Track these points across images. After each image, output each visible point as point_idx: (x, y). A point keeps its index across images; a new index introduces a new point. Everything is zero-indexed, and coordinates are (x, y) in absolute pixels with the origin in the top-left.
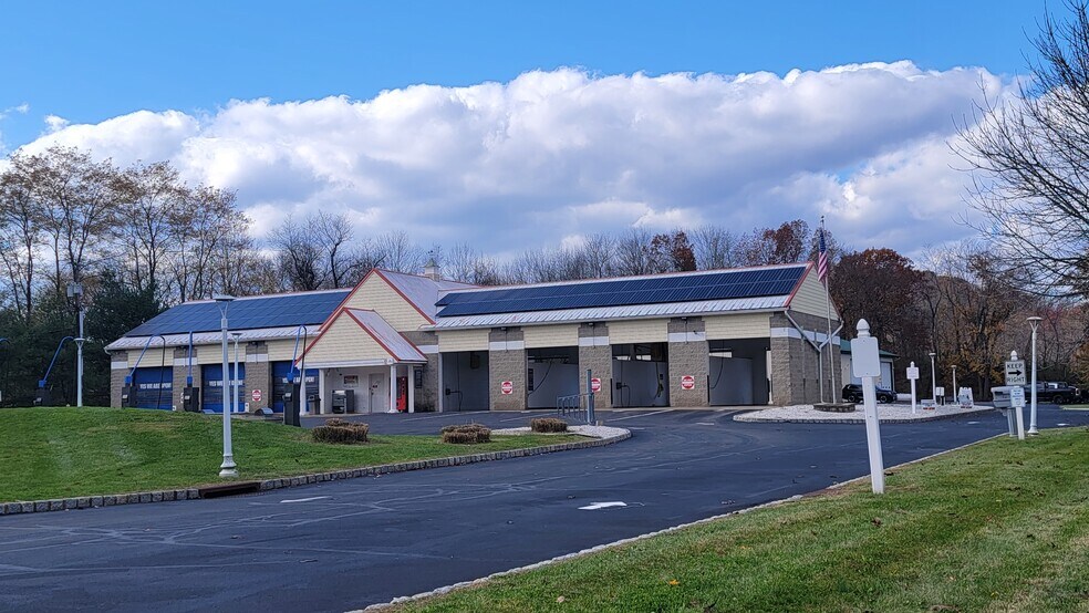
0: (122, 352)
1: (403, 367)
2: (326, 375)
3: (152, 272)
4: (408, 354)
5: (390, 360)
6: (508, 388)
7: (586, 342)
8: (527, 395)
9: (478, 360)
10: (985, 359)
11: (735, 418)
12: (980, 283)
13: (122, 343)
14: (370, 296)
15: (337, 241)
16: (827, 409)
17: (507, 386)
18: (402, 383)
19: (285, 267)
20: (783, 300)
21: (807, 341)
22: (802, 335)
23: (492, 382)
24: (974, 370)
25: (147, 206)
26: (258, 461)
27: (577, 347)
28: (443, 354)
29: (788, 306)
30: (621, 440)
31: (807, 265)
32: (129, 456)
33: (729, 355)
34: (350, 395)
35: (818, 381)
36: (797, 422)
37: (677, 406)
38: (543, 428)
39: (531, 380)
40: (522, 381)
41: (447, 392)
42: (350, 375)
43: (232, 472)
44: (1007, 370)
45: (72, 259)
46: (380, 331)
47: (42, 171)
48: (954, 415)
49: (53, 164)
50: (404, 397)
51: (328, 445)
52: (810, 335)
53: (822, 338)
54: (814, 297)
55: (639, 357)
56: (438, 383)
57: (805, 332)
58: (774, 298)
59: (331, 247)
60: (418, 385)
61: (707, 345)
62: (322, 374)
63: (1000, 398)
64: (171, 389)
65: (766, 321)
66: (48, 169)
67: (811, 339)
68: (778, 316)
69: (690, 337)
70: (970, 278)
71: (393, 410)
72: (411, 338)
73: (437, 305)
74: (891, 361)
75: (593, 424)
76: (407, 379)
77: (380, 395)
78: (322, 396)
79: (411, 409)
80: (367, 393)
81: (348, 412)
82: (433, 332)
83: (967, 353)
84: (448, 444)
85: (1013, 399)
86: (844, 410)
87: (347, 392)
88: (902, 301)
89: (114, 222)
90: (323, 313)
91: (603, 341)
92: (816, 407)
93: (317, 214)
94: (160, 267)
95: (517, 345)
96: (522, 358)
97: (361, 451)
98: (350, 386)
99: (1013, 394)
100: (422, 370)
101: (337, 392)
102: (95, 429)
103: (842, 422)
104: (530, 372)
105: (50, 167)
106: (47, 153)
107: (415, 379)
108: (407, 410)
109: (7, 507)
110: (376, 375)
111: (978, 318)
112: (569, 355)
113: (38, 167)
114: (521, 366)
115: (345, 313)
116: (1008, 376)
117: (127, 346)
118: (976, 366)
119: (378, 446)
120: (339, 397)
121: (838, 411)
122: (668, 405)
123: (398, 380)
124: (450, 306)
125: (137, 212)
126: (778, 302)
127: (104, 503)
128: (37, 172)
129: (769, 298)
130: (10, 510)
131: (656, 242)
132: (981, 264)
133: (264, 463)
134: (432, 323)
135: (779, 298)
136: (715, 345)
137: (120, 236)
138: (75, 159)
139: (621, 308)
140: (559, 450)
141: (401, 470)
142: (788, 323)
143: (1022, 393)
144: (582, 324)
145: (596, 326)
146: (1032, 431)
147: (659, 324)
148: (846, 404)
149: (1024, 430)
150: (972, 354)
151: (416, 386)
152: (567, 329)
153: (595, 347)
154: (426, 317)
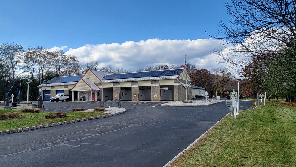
0: (42, 87)
1: (93, 91)
2: (79, 93)
4: (95, 88)
5: (90, 90)
7: (133, 86)
9: (111, 90)
11: (162, 105)
12: (222, 76)
13: (41, 85)
14: (88, 75)
17: (116, 95)
18: (94, 95)
23: (113, 95)
27: (131, 87)
29: (178, 77)
31: (184, 69)
33: (167, 89)
34: (84, 97)
36: (176, 106)
37: (153, 101)
39: (123, 94)
42: (84, 93)
44: (231, 95)
46: (89, 83)
50: (94, 98)
52: (184, 85)
53: (187, 85)
54: (185, 76)
56: (102, 94)
57: (182, 84)
60: (98, 95)
61: (160, 87)
63: (228, 103)
64: (50, 95)
65: (173, 81)
68: (176, 80)
69: (156, 85)
70: (220, 75)
71: (91, 101)
72: (97, 85)
73: (103, 77)
75: (120, 107)
78: (78, 97)
79: (96, 100)
80: (88, 97)
81: (83, 101)
82: (101, 83)
85: (233, 105)
91: (137, 86)
92: (183, 102)
95: (119, 86)
96: (120, 89)
98: (84, 95)
99: (233, 103)
100: (98, 92)
101: (81, 96)
103: (188, 106)
104: (123, 92)
107: (97, 94)
108: (95, 101)
110: (89, 92)
111: (222, 82)
112: (130, 89)
114: (119, 91)
115: (81, 79)
116: (231, 97)
121: (188, 103)
122: (151, 101)
124: (106, 78)
126: (176, 77)
129: (174, 76)
132: (222, 72)
134: (101, 81)
136: (162, 87)
139: (141, 78)
142: (178, 82)
143: (236, 103)
144: (132, 81)
145: (135, 82)
146: (237, 113)
147: (149, 82)
148: (190, 101)
149: (236, 113)
150: (220, 89)
151: (97, 95)
152: (129, 83)
153: (135, 87)
154: (100, 80)
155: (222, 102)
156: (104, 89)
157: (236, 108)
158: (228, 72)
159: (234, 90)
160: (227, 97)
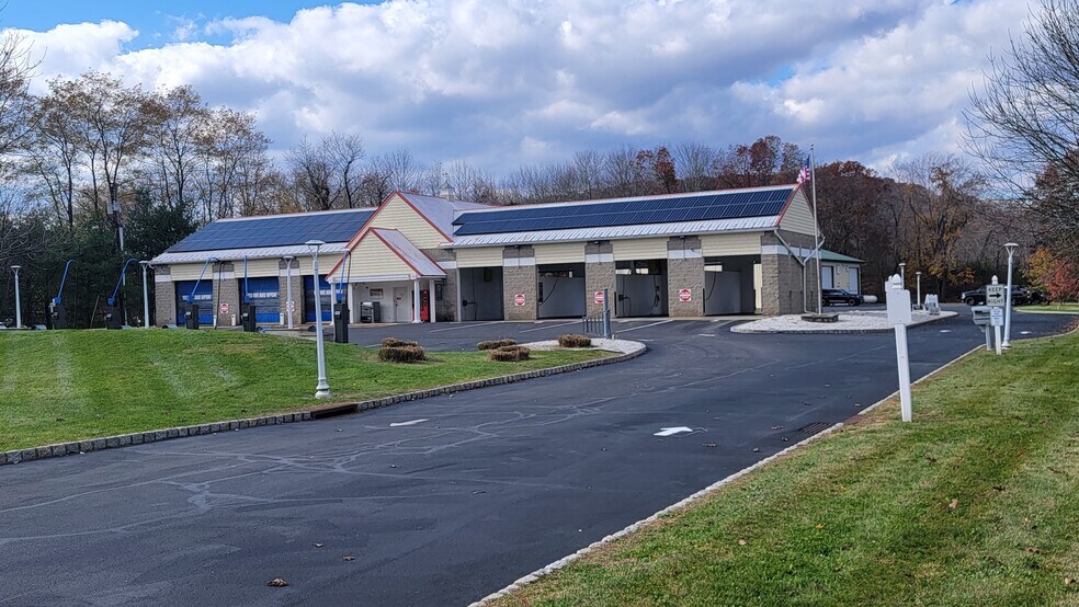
0: (165, 267)
1: (424, 281)
2: (354, 289)
3: (181, 189)
4: (430, 270)
5: (414, 275)
6: (521, 300)
7: (592, 259)
8: (538, 306)
9: (492, 276)
10: (944, 263)
11: (732, 329)
13: (163, 258)
14: (392, 216)
15: (350, 159)
16: (814, 319)
17: (520, 298)
18: (425, 296)
19: (300, 183)
20: (775, 219)
21: (793, 256)
22: (789, 252)
23: (506, 296)
24: (933, 273)
25: (173, 127)
26: (342, 381)
27: (584, 264)
28: (461, 269)
29: (778, 226)
30: (640, 354)
31: (795, 187)
32: (231, 379)
33: (720, 268)
34: (377, 306)
35: (802, 292)
36: (788, 332)
37: (676, 316)
38: (571, 344)
39: (541, 293)
40: (534, 294)
41: (464, 303)
42: (376, 289)
43: (326, 393)
44: (989, 293)
45: (108, 177)
46: (403, 247)
47: (79, 95)
48: (925, 324)
49: (87, 90)
50: (426, 308)
51: (394, 365)
52: (796, 251)
53: (806, 253)
54: (801, 217)
55: (638, 271)
56: (457, 295)
57: (792, 249)
58: (765, 218)
59: (343, 165)
60: (439, 297)
61: (703, 262)
62: (350, 288)
63: (979, 316)
64: (211, 300)
65: (758, 240)
66: (83, 94)
67: (797, 254)
68: (768, 236)
69: (689, 254)
70: (930, 186)
71: (417, 321)
72: (431, 255)
73: (454, 224)
74: (858, 266)
75: (610, 337)
76: (428, 292)
77: (405, 306)
78: (350, 307)
79: (433, 319)
80: (392, 304)
81: (375, 322)
82: (451, 249)
83: (926, 258)
84: (495, 362)
85: (992, 319)
86: (829, 320)
87: (374, 304)
88: (868, 210)
89: (143, 143)
90: (349, 231)
91: (608, 258)
92: (803, 318)
93: (331, 134)
94: (188, 185)
95: (529, 262)
96: (533, 272)
97: (424, 371)
98: (376, 298)
99: (992, 313)
100: (442, 284)
101: (365, 304)
102: (189, 351)
103: (828, 333)
104: (541, 285)
105: (85, 91)
106: (81, 79)
107: (436, 292)
108: (429, 320)
109: (168, 432)
110: (400, 289)
111: (939, 226)
113: (74, 92)
114: (532, 281)
115: (371, 233)
116: (989, 298)
117: (169, 261)
118: (934, 270)
119: (437, 364)
120: (367, 308)
121: (823, 321)
122: (667, 315)
123: (421, 292)
124: (466, 225)
125: (164, 133)
126: (768, 222)
127: (240, 425)
128: (74, 96)
129: (760, 218)
130: (170, 435)
131: (640, 157)
132: (941, 175)
133: (348, 384)
134: (451, 241)
135: (769, 218)
137: (149, 156)
138: (108, 85)
139: (624, 227)
140: (591, 366)
141: (467, 388)
142: (777, 241)
143: (1001, 313)
144: (589, 242)
145: (601, 244)
146: (1005, 344)
147: (658, 242)
148: (831, 315)
149: (1001, 345)
150: (931, 258)
151: (437, 299)
152: (575, 246)
153: (600, 263)
154: (444, 235)
155: (946, 319)
156: (462, 270)
157: (1002, 328)
158: (967, 177)
159: (995, 278)
160: (964, 296)
